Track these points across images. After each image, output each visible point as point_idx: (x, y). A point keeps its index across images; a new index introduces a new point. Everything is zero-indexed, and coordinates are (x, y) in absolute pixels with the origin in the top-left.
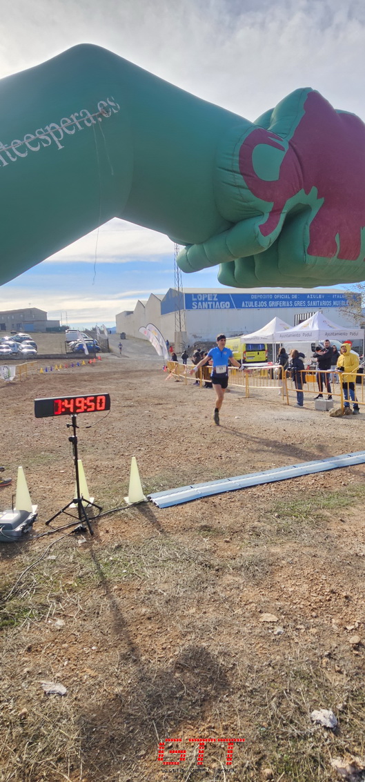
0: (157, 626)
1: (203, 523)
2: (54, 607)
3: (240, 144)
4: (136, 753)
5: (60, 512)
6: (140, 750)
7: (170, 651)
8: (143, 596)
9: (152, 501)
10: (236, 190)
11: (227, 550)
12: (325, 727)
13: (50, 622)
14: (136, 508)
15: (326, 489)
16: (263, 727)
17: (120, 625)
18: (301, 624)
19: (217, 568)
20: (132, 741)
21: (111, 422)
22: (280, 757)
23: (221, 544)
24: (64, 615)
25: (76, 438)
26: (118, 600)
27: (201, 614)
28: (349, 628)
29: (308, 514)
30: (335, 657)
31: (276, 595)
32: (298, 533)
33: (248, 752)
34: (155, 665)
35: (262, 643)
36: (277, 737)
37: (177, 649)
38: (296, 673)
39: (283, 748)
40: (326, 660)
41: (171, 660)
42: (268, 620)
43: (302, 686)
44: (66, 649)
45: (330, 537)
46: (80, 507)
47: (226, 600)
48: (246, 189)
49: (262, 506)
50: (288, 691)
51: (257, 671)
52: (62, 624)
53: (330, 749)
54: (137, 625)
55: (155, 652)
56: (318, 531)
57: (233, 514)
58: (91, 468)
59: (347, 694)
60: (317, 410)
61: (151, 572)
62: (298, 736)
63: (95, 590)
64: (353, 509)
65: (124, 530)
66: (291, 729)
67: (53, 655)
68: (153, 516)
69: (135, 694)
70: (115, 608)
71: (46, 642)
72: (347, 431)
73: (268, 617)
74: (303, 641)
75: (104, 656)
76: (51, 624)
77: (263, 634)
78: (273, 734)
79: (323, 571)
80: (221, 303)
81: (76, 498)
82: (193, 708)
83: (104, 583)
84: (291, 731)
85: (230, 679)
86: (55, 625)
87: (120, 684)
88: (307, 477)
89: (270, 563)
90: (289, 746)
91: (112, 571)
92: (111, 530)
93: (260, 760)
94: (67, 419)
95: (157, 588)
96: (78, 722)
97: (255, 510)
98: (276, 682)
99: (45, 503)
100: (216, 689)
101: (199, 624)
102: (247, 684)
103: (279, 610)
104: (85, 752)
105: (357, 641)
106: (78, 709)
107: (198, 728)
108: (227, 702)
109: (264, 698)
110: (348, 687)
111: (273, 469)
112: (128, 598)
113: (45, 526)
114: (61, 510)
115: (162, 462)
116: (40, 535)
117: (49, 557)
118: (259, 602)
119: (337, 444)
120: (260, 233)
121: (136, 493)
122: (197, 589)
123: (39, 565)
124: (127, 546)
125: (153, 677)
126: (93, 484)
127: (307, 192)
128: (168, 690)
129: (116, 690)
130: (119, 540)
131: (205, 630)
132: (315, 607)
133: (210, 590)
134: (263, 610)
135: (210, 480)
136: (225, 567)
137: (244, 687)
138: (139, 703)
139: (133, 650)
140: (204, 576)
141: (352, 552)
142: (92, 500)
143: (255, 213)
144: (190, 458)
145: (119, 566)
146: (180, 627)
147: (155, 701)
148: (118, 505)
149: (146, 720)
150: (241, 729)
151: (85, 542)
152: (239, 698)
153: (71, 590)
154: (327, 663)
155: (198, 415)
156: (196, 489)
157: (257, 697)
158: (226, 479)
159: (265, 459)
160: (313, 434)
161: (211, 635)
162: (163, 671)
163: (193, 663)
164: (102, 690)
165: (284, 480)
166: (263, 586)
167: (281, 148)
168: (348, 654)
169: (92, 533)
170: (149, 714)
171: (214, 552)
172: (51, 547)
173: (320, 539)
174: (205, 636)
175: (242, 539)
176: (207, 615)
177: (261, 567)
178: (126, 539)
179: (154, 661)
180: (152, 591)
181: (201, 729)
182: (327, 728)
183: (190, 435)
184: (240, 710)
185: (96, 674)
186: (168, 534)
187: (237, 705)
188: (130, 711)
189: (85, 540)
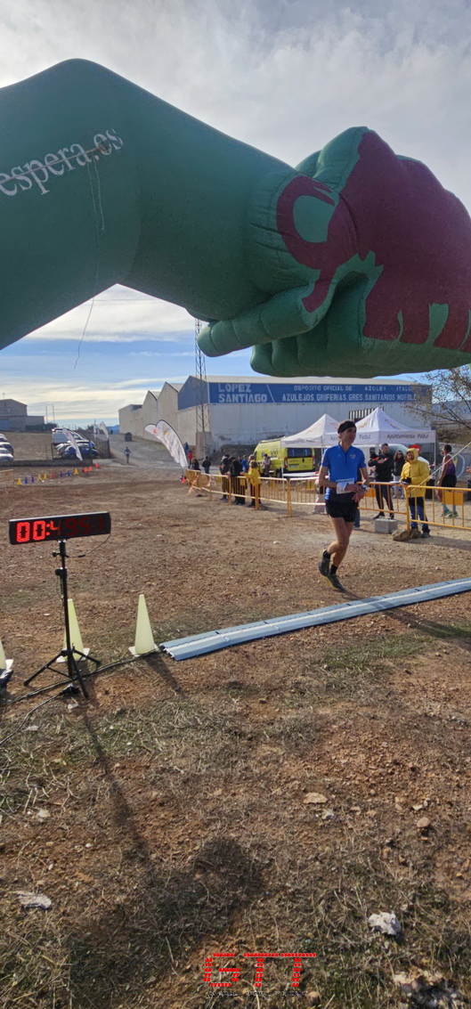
0: (172, 814)
1: (233, 679)
2: (34, 793)
3: (278, 195)
4: (144, 980)
5: (44, 668)
6: (148, 977)
7: (189, 846)
8: (153, 775)
9: (166, 652)
10: (273, 253)
11: (262, 712)
12: (386, 934)
13: (29, 813)
14: (144, 662)
15: (389, 633)
16: (308, 938)
17: (123, 814)
18: (356, 805)
19: (249, 736)
20: (138, 965)
21: (112, 550)
22: (329, 975)
23: (255, 705)
24: (49, 804)
25: (65, 570)
26: (121, 781)
27: (229, 797)
28: (417, 807)
29: (366, 664)
30: (398, 846)
31: (324, 768)
32: (353, 689)
33: (288, 972)
34: (169, 865)
35: (307, 830)
36: (326, 951)
37: (198, 842)
38: (350, 867)
39: (333, 964)
40: (387, 849)
41: (190, 858)
42: (315, 801)
43: (358, 884)
44: (51, 848)
45: (394, 693)
46: (71, 659)
47: (261, 777)
48: (286, 251)
49: (307, 656)
50: (340, 891)
51: (300, 868)
52: (45, 816)
53: (392, 962)
54: (145, 814)
55: (169, 848)
56: (378, 686)
57: (271, 666)
58: (86, 609)
59: (414, 891)
60: (377, 532)
61: (164, 743)
62: (352, 947)
63: (90, 770)
64: (421, 657)
65: (128, 690)
66: (343, 940)
67: (34, 856)
68: (167, 671)
69: (143, 904)
70: (117, 792)
71: (23, 840)
72: (414, 559)
73: (314, 797)
74: (359, 826)
75: (101, 855)
76: (31, 816)
77: (308, 819)
78: (320, 946)
79: (384, 736)
80: (256, 396)
81: (65, 649)
82: (219, 918)
83: (103, 761)
84: (343, 942)
85: (266, 879)
86: (37, 817)
87: (122, 892)
88: (364, 618)
89: (318, 727)
90: (341, 961)
91: (113, 744)
92: (112, 690)
93: (304, 980)
94: (54, 546)
95: (171, 764)
96: (66, 944)
97: (299, 661)
98: (324, 880)
99: (24, 656)
100: (247, 892)
101: (226, 809)
102: (287, 884)
103: (329, 789)
104: (75, 982)
105: (425, 824)
106: (66, 926)
107: (224, 944)
108: (263, 908)
109: (310, 901)
110: (415, 883)
111: (322, 609)
112: (134, 779)
113: (23, 687)
114: (44, 665)
115: (180, 600)
116: (16, 699)
117: (29, 728)
118: (303, 779)
119: (401, 576)
120: (303, 307)
121: (144, 641)
122: (224, 763)
123: (15, 739)
124: (133, 711)
125: (166, 880)
126: (87, 631)
127: (363, 257)
128: (186, 896)
129: (118, 899)
130: (123, 703)
131: (233, 816)
132: (373, 782)
133: (241, 764)
134: (308, 788)
135: (242, 623)
136: (260, 734)
137: (284, 888)
138: (147, 915)
139: (140, 846)
140: (233, 747)
141: (419, 712)
142: (86, 652)
143: (298, 282)
144: (216, 595)
145: (122, 737)
146: (201, 814)
147: (169, 911)
148: (122, 657)
149: (156, 938)
150: (280, 942)
151: (77, 707)
152: (277, 902)
153: (58, 770)
154: (389, 853)
155: (226, 539)
156: (222, 636)
157: (301, 901)
158: (262, 622)
159: (311, 595)
160: (372, 562)
161: (241, 823)
162: (179, 873)
163: (219, 860)
164: (100, 899)
165: (336, 622)
166: (308, 758)
167: (329, 201)
168: (415, 841)
169: (86, 696)
170: (161, 929)
171: (247, 716)
172: (31, 715)
173: (381, 697)
174: (233, 825)
175: (282, 699)
176: (237, 797)
177: (306, 734)
178: (132, 702)
179: (168, 859)
180: (165, 769)
181: (229, 944)
182: (387, 936)
183: (215, 566)
184: (278, 919)
185: (92, 879)
186: (186, 695)
187: (275, 912)
188: (136, 926)
189: (77, 705)
